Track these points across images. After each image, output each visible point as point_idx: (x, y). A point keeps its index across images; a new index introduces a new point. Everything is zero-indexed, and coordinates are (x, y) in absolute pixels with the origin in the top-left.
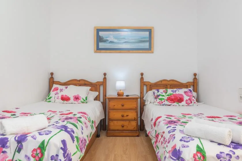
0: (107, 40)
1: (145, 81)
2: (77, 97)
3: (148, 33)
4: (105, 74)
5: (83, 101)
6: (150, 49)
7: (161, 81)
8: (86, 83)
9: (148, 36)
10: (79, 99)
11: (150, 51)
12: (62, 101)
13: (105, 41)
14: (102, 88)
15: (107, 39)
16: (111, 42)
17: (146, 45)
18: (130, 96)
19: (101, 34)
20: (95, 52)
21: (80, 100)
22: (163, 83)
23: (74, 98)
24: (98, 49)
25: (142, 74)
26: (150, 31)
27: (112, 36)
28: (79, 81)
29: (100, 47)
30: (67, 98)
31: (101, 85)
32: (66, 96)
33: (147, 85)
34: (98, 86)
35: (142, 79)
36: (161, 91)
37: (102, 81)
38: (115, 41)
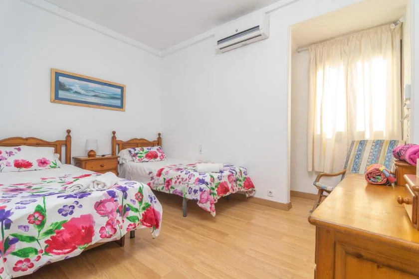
0: (71, 89)
1: (117, 139)
2: (43, 161)
3: (119, 90)
4: (69, 132)
5: (53, 165)
6: (121, 107)
7: (133, 140)
8: (41, 142)
9: (120, 93)
10: (47, 163)
11: (122, 109)
12: (16, 168)
13: (68, 90)
14: (63, 149)
15: (71, 87)
16: (76, 92)
17: (118, 102)
18: (106, 156)
19: (61, 79)
20: (52, 102)
21: (48, 165)
22: (135, 141)
23: (39, 163)
24: (57, 99)
25: (114, 133)
26: (122, 88)
27: (78, 86)
28: (27, 139)
29: (60, 96)
30: (26, 164)
31: (64, 144)
32: (23, 160)
33: (119, 145)
34: (58, 147)
35: (114, 138)
36: (138, 149)
37: (64, 139)
38: (83, 92)
